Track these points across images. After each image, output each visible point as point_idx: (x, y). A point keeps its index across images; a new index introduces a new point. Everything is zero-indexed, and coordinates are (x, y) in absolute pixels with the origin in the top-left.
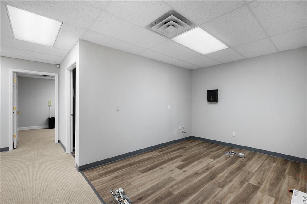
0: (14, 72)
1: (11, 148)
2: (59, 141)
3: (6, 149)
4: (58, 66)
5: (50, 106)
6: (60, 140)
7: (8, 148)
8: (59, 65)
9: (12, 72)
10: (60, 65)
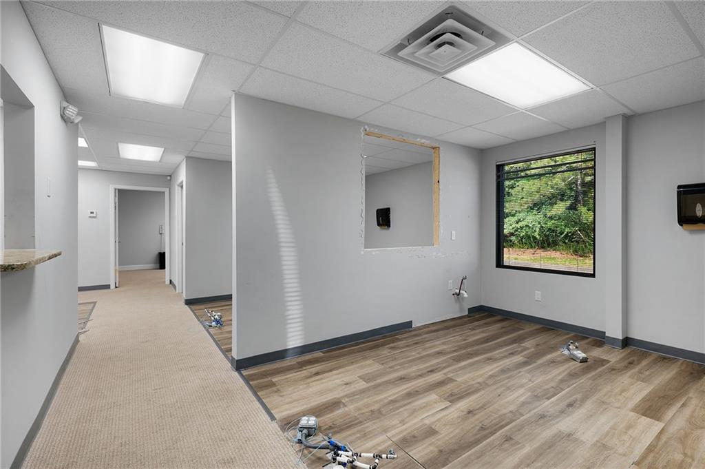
0: (115, 189)
1: (112, 287)
2: (171, 281)
3: (107, 287)
4: (169, 178)
5: (161, 234)
6: (173, 280)
7: (110, 285)
8: (170, 176)
9: (113, 190)
10: (172, 176)
